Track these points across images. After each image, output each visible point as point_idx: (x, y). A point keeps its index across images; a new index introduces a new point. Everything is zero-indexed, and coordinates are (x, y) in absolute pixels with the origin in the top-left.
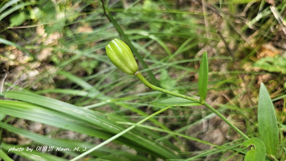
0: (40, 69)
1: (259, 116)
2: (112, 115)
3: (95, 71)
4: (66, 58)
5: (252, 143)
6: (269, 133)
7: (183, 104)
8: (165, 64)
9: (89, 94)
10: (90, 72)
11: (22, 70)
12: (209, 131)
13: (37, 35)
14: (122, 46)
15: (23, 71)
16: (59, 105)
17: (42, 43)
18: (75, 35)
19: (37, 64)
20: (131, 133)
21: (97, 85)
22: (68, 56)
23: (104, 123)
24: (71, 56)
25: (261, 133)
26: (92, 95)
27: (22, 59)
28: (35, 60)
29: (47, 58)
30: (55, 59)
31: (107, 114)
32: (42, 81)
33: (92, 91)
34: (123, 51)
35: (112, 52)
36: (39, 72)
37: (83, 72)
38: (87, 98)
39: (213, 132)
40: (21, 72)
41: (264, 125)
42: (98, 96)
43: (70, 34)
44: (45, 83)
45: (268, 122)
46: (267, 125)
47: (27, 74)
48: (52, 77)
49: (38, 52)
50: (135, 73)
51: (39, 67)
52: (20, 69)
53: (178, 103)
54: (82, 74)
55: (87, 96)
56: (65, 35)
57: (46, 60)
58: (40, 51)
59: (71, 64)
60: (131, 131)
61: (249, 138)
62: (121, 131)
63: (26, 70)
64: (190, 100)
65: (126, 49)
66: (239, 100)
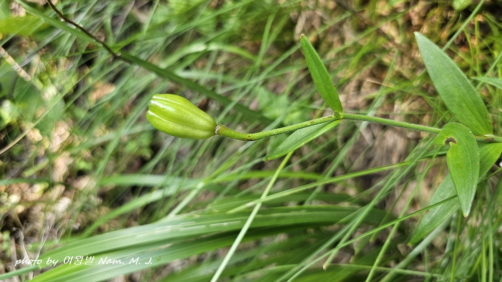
0: (68, 193)
1: (438, 87)
2: (217, 204)
3: (155, 148)
4: (98, 153)
5: (447, 135)
6: (466, 103)
7: (314, 135)
8: (254, 81)
9: (165, 191)
10: (147, 154)
11: (41, 211)
12: (378, 138)
13: (31, 144)
14: (170, 102)
15: (44, 211)
16: (130, 236)
17: (46, 152)
18: (90, 111)
19: (59, 189)
20: (260, 216)
21: (170, 168)
22: (100, 148)
23: (212, 225)
24: (103, 146)
25: (453, 111)
26: (171, 191)
27: (32, 192)
28: (52, 185)
29: (69, 170)
30: (82, 165)
31: (209, 207)
32: (83, 210)
33: (168, 183)
34: (176, 108)
35: (161, 119)
36: (70, 197)
37: (136, 159)
38: (166, 199)
39: (384, 138)
40: (43, 215)
41: (452, 96)
42: (180, 186)
43: (81, 114)
44: (89, 210)
45: (456, 87)
46: (456, 94)
47: (54, 212)
48: (94, 195)
49: (49, 168)
50: (215, 130)
51: (66, 190)
52: (37, 210)
53: (305, 137)
54: (137, 164)
55: (163, 196)
56: (75, 119)
57: (69, 174)
58: (52, 166)
59: (111, 157)
60: (259, 212)
61: (439, 130)
62: (245, 221)
63: (49, 206)
64: (320, 123)
65: (179, 103)
66: (397, 68)
